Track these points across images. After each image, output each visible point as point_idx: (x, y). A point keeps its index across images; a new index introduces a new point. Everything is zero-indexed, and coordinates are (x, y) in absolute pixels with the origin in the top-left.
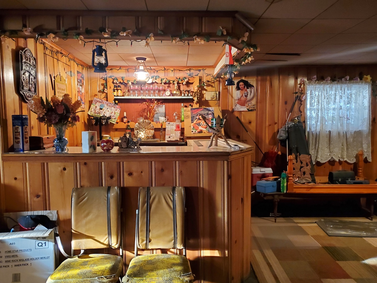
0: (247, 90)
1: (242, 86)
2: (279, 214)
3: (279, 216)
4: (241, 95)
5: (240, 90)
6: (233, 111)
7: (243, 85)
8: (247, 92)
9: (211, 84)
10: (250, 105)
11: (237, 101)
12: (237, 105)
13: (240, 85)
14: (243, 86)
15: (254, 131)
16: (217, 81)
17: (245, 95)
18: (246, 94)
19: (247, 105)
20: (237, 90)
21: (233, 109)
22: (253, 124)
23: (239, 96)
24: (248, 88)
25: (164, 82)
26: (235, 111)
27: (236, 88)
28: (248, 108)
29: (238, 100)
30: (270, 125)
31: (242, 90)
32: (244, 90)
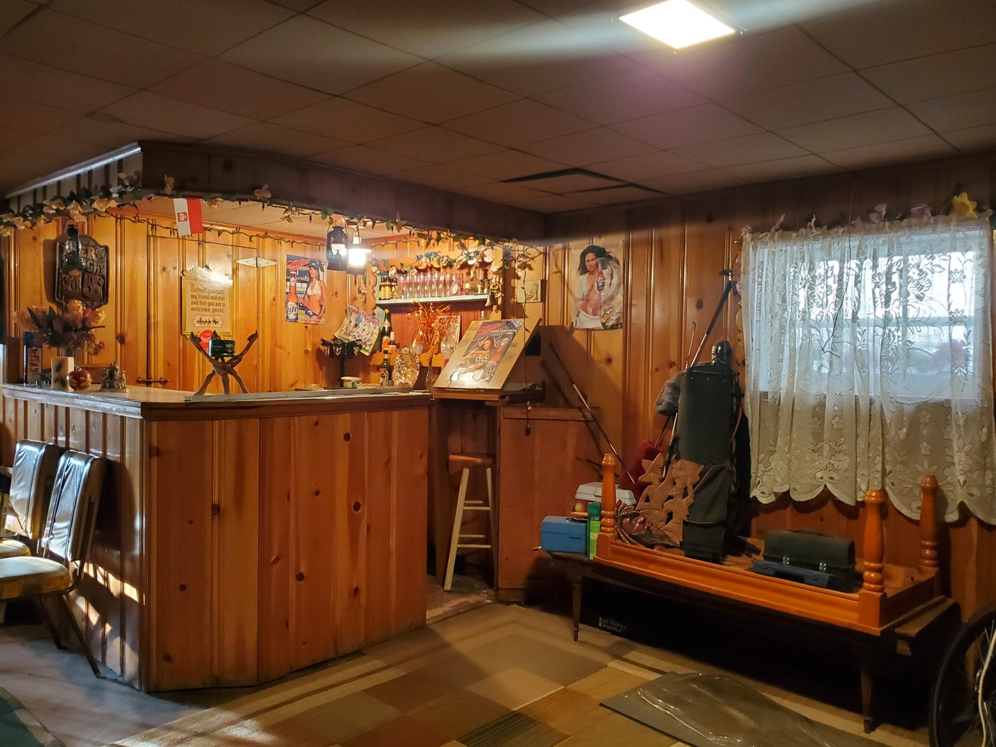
0: (604, 271)
1: (591, 263)
2: (621, 626)
3: (620, 631)
4: (589, 286)
5: (587, 274)
6: (572, 329)
7: (593, 260)
8: (603, 277)
9: (528, 263)
10: (608, 312)
11: (580, 303)
12: (579, 312)
13: (588, 261)
14: (594, 262)
15: (619, 385)
16: (541, 253)
17: (598, 286)
18: (600, 284)
19: (602, 313)
20: (581, 274)
21: (573, 323)
22: (618, 364)
23: (585, 289)
24: (604, 268)
25: (445, 265)
26: (577, 329)
27: (579, 269)
28: (604, 321)
29: (583, 300)
30: (657, 370)
31: (592, 273)
32: (597, 274)
